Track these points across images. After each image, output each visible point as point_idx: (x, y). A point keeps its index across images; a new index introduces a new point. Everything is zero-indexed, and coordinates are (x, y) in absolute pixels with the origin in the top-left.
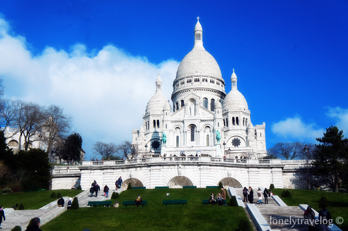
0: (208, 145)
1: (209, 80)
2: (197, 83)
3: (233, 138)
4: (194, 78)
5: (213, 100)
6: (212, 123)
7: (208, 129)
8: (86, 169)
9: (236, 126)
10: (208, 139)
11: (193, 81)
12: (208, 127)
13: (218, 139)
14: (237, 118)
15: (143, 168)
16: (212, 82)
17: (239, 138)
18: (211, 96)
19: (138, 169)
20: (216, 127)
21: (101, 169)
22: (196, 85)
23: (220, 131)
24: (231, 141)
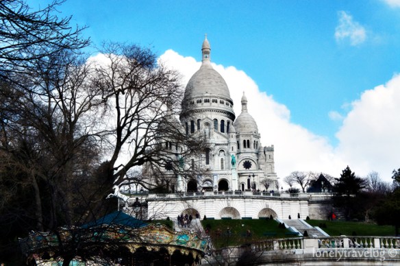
0: (222, 168)
1: (219, 100)
2: (207, 104)
3: (244, 161)
4: (204, 99)
5: (223, 121)
6: (226, 147)
7: (223, 153)
8: (152, 200)
9: (247, 150)
10: (222, 162)
11: (203, 102)
12: (223, 151)
13: (233, 163)
14: (248, 141)
15: (199, 200)
16: (222, 103)
17: (250, 161)
18: (220, 117)
19: (195, 201)
20: (230, 151)
21: (164, 200)
22: (206, 106)
23: (234, 154)
24: (242, 163)
